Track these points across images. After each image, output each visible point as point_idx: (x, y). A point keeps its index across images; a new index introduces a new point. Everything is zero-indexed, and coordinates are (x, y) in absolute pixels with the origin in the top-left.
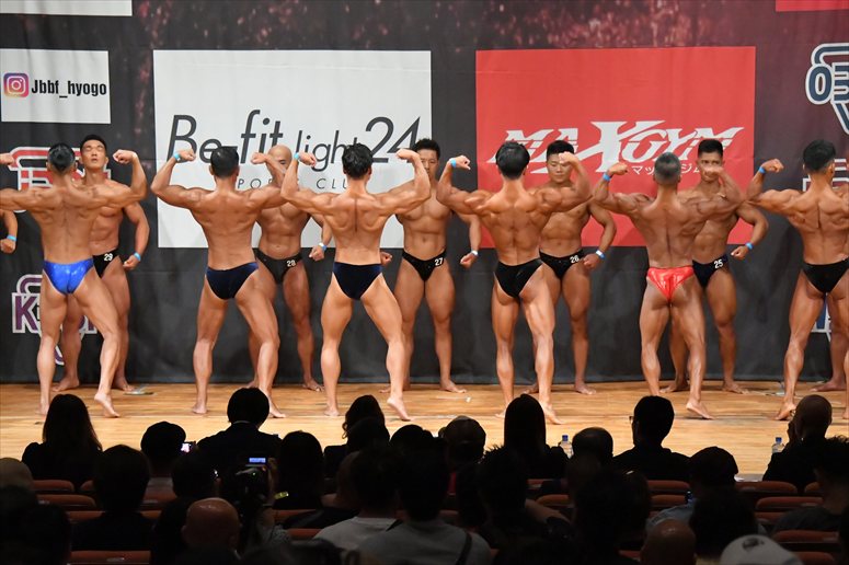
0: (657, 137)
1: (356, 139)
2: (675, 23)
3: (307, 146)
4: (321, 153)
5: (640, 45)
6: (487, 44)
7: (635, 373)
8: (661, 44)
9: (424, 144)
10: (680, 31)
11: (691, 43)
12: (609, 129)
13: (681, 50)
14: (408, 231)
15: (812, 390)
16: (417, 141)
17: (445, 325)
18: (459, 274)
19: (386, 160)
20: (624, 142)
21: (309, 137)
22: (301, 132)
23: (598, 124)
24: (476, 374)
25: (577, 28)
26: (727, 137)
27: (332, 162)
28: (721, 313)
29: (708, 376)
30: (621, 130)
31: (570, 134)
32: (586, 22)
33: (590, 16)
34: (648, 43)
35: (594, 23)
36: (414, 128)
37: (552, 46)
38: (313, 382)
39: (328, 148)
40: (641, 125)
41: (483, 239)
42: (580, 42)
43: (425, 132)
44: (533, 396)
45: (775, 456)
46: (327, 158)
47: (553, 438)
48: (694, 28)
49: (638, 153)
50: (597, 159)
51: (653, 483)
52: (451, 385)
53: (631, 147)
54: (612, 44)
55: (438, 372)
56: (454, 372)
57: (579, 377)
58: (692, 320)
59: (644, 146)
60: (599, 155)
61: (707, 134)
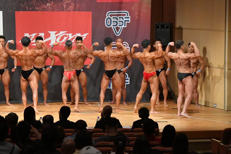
0: (66, 36)
2: (70, 5)
5: (61, 10)
6: (18, 10)
7: (60, 100)
8: (67, 10)
9: (1, 37)
10: (71, 7)
11: (74, 10)
12: (53, 33)
13: (72, 12)
15: (107, 104)
17: (7, 87)
18: (11, 74)
20: (57, 37)
23: (49, 32)
24: (16, 100)
25: (43, 6)
26: (84, 36)
28: (83, 83)
29: (80, 100)
30: (56, 34)
31: (42, 35)
32: (46, 4)
33: (47, 2)
34: (63, 10)
35: (48, 4)
37: (37, 10)
40: (61, 32)
41: (18, 63)
42: (44, 10)
44: (32, 106)
45: (98, 122)
47: (37, 118)
48: (75, 6)
49: (61, 40)
50: (50, 41)
51: (65, 130)
52: (9, 104)
53: (59, 39)
54: (53, 10)
55: (5, 100)
56: (10, 100)
57: (45, 101)
58: (76, 85)
59: (62, 38)
60: (50, 40)
61: (79, 35)
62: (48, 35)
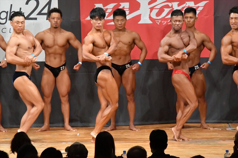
0: (167, 6)
1: (21, 9)
9: (55, 10)
14: (47, 53)
18: (73, 75)
19: (36, 19)
20: (152, 9)
23: (139, 1)
24: (82, 122)
27: (9, 20)
30: (150, 3)
31: (125, 6)
38: (1, 127)
39: (7, 13)
46: (6, 18)
49: (158, 14)
50: (139, 17)
52: (69, 128)
53: (155, 11)
59: (161, 11)
60: (139, 16)
61: (191, 4)
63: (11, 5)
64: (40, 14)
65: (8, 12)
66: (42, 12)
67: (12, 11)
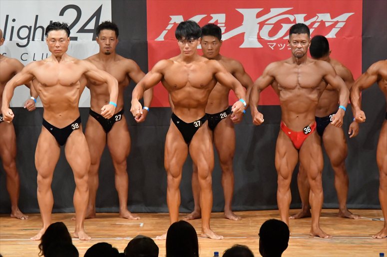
0: (287, 21)
1: (52, 21)
3: (13, 28)
4: (24, 33)
9: (106, 25)
12: (249, 15)
14: (94, 94)
16: (100, 23)
17: (123, 166)
19: (75, 39)
20: (262, 25)
21: (14, 20)
22: (7, 16)
23: (241, 11)
24: (147, 205)
26: (340, 20)
27: (33, 40)
30: (259, 15)
31: (219, 19)
36: (98, 13)
38: (19, 212)
39: (30, 29)
40: (274, 11)
43: (107, 16)
46: (28, 37)
50: (240, 38)
52: (127, 214)
53: (267, 29)
55: (117, 203)
56: (129, 203)
59: (277, 27)
60: (242, 35)
61: (326, 18)
62: (235, 20)
63: (37, 16)
64: (82, 30)
65: (31, 27)
66: (86, 28)
67: (37, 26)
